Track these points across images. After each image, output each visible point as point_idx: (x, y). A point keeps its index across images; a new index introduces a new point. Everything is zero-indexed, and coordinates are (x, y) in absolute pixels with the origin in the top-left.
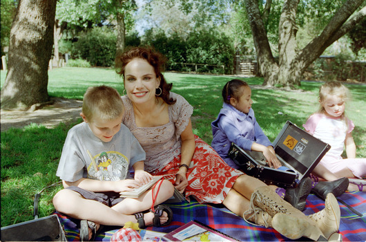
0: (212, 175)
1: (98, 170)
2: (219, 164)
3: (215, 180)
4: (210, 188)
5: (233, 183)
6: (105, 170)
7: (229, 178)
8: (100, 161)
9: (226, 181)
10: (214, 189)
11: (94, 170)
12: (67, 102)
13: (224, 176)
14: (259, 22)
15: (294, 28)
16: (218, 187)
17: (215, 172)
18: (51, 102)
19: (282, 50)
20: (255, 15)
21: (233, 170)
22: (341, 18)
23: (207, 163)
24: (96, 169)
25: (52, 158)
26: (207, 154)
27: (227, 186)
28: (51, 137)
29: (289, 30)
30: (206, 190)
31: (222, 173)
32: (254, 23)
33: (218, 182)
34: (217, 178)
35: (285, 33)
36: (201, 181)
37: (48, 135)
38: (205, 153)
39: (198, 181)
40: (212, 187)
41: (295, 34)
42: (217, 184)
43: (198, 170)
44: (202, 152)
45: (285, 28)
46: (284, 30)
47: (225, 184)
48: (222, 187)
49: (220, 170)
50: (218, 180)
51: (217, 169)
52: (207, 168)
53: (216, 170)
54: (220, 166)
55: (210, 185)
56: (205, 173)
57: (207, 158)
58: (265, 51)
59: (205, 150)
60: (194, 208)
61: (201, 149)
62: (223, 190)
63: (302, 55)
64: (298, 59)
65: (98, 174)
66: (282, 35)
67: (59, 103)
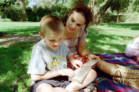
11: (51, 67)
12: (9, 35)
15: (96, 2)
18: (2, 35)
24: (53, 67)
25: (13, 62)
29: (94, 2)
35: (93, 4)
41: (96, 4)
45: (92, 2)
46: (92, 3)
63: (99, 12)
64: (98, 14)
66: (91, 4)
67: (6, 36)
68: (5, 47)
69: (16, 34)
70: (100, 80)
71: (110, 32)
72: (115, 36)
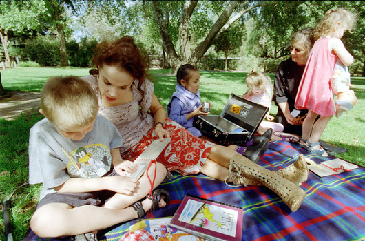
0: (187, 149)
1: (80, 167)
2: (191, 139)
3: (191, 154)
4: (187, 161)
5: (208, 154)
6: (87, 166)
7: (204, 150)
8: (78, 158)
9: (201, 153)
10: (191, 161)
11: (74, 168)
12: (24, 94)
13: (198, 148)
14: (166, 31)
15: (189, 35)
16: (194, 159)
17: (189, 146)
18: (8, 95)
19: (182, 50)
20: (162, 26)
21: (205, 142)
22: (216, 30)
23: (179, 139)
24: (77, 167)
25: (18, 151)
26: (179, 130)
27: (203, 157)
28: (13, 129)
29: (186, 36)
30: (183, 162)
31: (196, 145)
32: (162, 32)
33: (194, 155)
34: (193, 151)
35: (184, 39)
36: (177, 156)
37: (9, 127)
38: (176, 129)
39: (174, 155)
40: (189, 160)
41: (190, 39)
42: (193, 157)
43: (173, 146)
44: (172, 128)
45: (183, 35)
46: (183, 37)
47: (201, 155)
48: (199, 158)
49: (193, 144)
50: (194, 153)
51: (191, 143)
52: (180, 142)
53: (189, 144)
54: (193, 140)
55: (186, 159)
56: (180, 148)
57: (179, 134)
58: (171, 50)
59: (175, 127)
60: (180, 181)
61: (171, 126)
62: (199, 161)
63: (194, 54)
64: (193, 56)
65: (80, 172)
66: (182, 40)
67: (16, 96)
68: (9, 119)
69: (39, 92)
70: (178, 177)
71: (210, 86)
72: (217, 94)
